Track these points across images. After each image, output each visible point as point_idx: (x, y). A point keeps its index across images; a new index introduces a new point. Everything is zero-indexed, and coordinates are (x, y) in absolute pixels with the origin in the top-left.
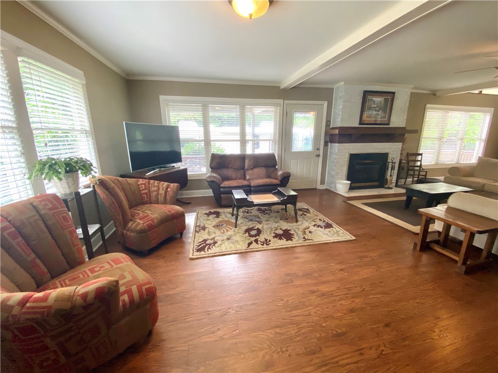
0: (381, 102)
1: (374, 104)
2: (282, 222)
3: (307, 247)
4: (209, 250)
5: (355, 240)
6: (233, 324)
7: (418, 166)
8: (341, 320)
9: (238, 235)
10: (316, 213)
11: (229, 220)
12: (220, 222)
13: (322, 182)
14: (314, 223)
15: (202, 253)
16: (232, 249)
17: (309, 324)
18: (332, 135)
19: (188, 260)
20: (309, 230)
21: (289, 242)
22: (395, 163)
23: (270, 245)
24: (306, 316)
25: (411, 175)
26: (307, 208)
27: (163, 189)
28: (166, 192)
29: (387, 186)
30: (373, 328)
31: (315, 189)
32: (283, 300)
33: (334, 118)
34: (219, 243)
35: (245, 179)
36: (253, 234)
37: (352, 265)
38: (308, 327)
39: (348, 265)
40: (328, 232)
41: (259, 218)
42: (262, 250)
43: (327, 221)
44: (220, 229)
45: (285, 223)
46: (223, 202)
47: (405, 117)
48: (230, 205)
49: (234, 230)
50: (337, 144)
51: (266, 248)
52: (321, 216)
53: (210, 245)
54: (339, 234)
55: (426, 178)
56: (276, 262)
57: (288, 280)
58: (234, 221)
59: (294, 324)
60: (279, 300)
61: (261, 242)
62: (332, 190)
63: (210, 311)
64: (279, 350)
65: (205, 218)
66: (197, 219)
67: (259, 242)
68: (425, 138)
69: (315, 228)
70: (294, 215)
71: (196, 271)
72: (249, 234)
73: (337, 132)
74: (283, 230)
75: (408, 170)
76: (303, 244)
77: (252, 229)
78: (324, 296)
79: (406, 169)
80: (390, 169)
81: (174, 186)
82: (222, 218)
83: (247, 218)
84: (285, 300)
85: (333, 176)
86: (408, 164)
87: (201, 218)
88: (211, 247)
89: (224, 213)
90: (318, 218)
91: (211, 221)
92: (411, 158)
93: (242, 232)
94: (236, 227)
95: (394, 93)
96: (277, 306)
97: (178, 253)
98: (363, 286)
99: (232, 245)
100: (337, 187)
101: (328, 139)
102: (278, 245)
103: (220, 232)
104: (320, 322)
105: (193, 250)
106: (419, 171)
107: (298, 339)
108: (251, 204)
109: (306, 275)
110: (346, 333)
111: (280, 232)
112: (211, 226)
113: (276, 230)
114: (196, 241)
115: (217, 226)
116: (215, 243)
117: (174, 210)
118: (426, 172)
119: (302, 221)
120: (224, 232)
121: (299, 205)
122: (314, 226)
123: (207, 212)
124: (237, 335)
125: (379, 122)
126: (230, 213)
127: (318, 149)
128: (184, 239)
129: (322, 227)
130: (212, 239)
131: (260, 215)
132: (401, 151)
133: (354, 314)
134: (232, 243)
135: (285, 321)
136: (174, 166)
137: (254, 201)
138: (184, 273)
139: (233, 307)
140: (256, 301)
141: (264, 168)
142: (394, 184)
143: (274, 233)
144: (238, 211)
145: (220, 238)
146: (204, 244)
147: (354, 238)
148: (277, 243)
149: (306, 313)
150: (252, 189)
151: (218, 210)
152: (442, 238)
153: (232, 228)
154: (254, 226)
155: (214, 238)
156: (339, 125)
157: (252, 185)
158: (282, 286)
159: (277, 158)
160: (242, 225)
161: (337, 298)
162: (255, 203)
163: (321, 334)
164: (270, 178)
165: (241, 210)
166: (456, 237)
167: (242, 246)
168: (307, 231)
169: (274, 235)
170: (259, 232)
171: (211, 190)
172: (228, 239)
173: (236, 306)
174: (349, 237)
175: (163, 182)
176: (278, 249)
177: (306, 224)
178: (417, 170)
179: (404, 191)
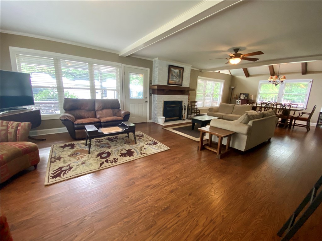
0: (177, 72)
1: (174, 73)
2: (126, 145)
3: (143, 158)
4: (65, 175)
5: (170, 149)
6: (89, 228)
7: (196, 108)
8: (166, 199)
9: (91, 159)
10: (148, 137)
11: (83, 149)
12: (75, 151)
13: (150, 118)
14: (147, 143)
15: (58, 178)
16: (87, 171)
17: (147, 209)
18: (154, 90)
19: (44, 187)
20: (144, 147)
21: (132, 157)
22: (186, 106)
23: (117, 162)
24: (145, 203)
25: (193, 113)
26: (142, 134)
27: (12, 128)
28: (16, 130)
29: (183, 119)
30: (183, 199)
31: (146, 123)
32: (128, 198)
33: (154, 79)
34: (74, 168)
35: (96, 117)
36: (104, 156)
37: (170, 164)
38: (147, 210)
39: (167, 165)
40: (155, 147)
41: (109, 144)
42: (112, 167)
43: (154, 141)
44: (75, 157)
45: (128, 146)
46: (77, 136)
47: (189, 82)
48: (83, 138)
49: (88, 156)
50: (157, 95)
51: (115, 165)
52: (151, 138)
53: (65, 171)
54: (161, 147)
55: (199, 114)
56: (122, 173)
57: (131, 184)
58: (87, 149)
59: (137, 212)
60: (125, 199)
61: (111, 161)
62: (156, 122)
63: (66, 224)
64: (127, 234)
65: (61, 150)
66: (52, 152)
67: (109, 162)
68: (198, 94)
69: (147, 146)
70: (134, 140)
71: (51, 195)
72: (101, 157)
73: (156, 87)
74: (127, 150)
75: (192, 110)
76: (141, 157)
77: (103, 153)
78: (155, 187)
79: (191, 109)
80: (184, 109)
81: (25, 124)
82: (77, 148)
83: (99, 146)
84: (130, 197)
85: (156, 114)
86: (192, 107)
87: (56, 151)
88: (66, 172)
89: (79, 144)
90: (149, 139)
91: (67, 152)
92: (193, 104)
93: (95, 157)
94: (89, 154)
95: (183, 68)
96: (124, 203)
97: (33, 183)
98: (176, 175)
99: (86, 168)
100: (158, 120)
101: (151, 92)
102: (124, 161)
103: (75, 159)
104: (153, 205)
105: (49, 178)
106: (197, 110)
107: (140, 221)
108: (102, 135)
109: (143, 176)
110: (169, 206)
111: (124, 152)
112: (66, 156)
113: (122, 151)
114: (52, 170)
115: (72, 155)
116: (70, 168)
117: (26, 146)
118: (199, 111)
119: (139, 143)
120: (79, 159)
121: (137, 133)
122: (147, 144)
123: (62, 145)
124: (93, 235)
125: (177, 84)
126: (84, 144)
127: (146, 98)
128: (38, 170)
129: (151, 145)
130: (67, 166)
131: (109, 142)
132: (188, 100)
133: (173, 193)
134: (86, 166)
135: (131, 211)
136: (26, 108)
137: (103, 132)
138: (39, 199)
139: (89, 214)
140: (108, 204)
141: (111, 109)
142: (186, 118)
143: (120, 153)
144: (91, 141)
145: (75, 164)
146: (60, 171)
147: (169, 148)
148: (123, 160)
149: (145, 201)
150: (102, 124)
151: (72, 143)
152: (209, 143)
153: (85, 154)
154: (105, 150)
155: (69, 165)
156: (157, 84)
157: (101, 121)
158: (127, 188)
159: (120, 103)
160: (95, 151)
161: (163, 186)
162: (104, 134)
163: (155, 213)
164: (116, 116)
165: (93, 140)
166: (215, 141)
167: (96, 167)
168: (143, 149)
169: (121, 154)
170: (109, 154)
171: (66, 128)
172: (83, 163)
173: (91, 213)
174: (167, 148)
175: (12, 122)
176: (124, 163)
177: (142, 144)
178: (196, 110)
179: (191, 121)
